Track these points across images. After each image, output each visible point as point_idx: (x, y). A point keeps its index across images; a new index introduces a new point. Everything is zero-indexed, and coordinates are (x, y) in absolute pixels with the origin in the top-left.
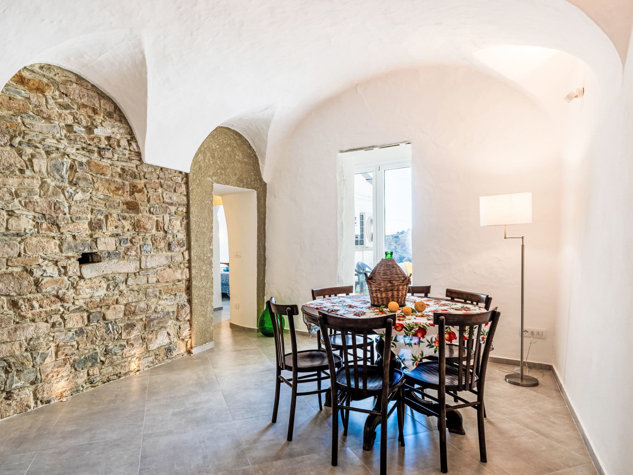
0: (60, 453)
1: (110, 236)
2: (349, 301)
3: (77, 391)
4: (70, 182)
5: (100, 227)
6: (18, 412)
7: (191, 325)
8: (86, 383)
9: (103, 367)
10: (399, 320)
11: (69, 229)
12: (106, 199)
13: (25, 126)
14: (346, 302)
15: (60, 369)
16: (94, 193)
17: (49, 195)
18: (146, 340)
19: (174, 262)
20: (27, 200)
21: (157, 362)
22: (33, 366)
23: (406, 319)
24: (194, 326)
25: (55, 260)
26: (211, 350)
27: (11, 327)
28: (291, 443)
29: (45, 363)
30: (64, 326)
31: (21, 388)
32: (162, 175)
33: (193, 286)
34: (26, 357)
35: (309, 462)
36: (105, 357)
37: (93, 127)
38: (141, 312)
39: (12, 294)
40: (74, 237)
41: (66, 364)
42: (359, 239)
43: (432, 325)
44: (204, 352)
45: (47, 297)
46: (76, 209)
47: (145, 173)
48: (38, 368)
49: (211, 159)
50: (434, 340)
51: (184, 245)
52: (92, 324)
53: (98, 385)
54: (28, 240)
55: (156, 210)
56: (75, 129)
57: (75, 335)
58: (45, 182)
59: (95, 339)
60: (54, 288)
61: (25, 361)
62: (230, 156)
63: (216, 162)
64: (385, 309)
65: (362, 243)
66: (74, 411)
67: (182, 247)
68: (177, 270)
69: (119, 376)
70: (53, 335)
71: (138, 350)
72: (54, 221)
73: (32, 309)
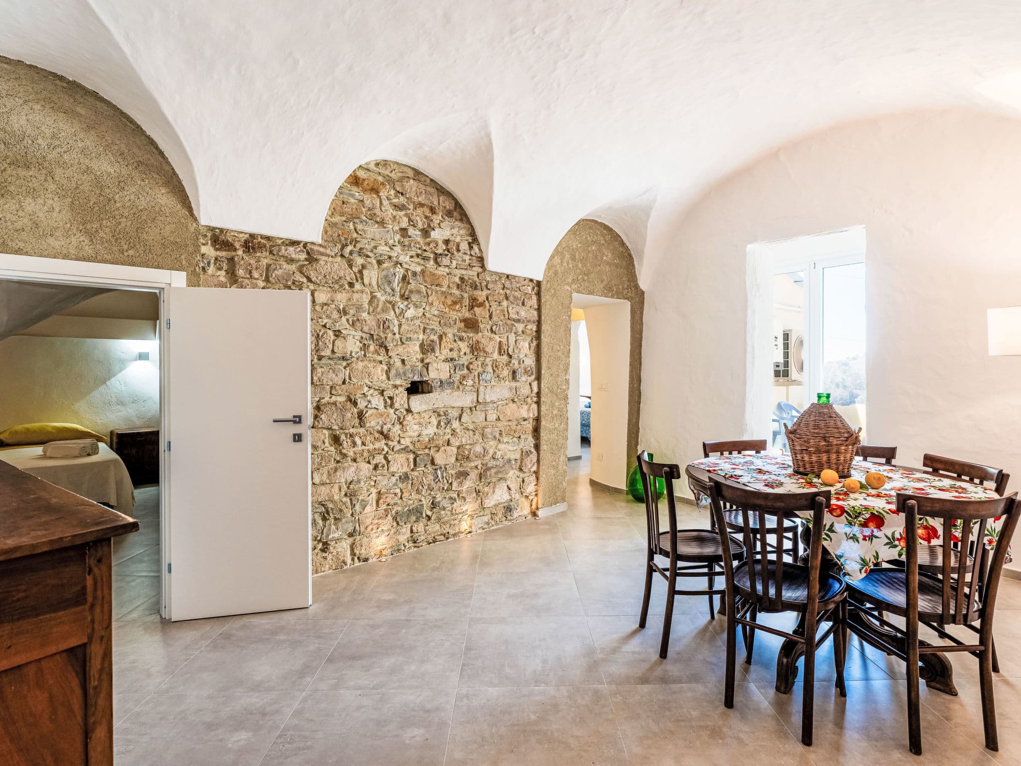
0: (374, 627)
1: (443, 361)
2: (759, 463)
3: (398, 550)
4: (402, 296)
5: (433, 350)
6: (334, 568)
7: (537, 479)
8: (408, 542)
9: (429, 523)
10: (838, 499)
11: (397, 352)
12: (441, 315)
13: (357, 232)
14: (755, 464)
15: (381, 521)
16: (427, 308)
17: (378, 311)
18: (481, 494)
19: (519, 395)
20: (355, 319)
21: (493, 523)
22: (352, 515)
23: (849, 499)
24: (541, 479)
25: (381, 389)
26: (563, 514)
27: (331, 467)
28: (665, 661)
29: (365, 512)
30: (388, 470)
31: (337, 540)
32: (508, 284)
33: (542, 427)
34: (345, 504)
35: (689, 694)
36: (431, 511)
37: (429, 230)
38: (476, 457)
39: (334, 428)
40: (403, 361)
41: (387, 516)
42: (781, 368)
43: (893, 512)
44: (553, 516)
45: (371, 433)
46: (407, 328)
47: (488, 282)
48: (357, 518)
49: (570, 261)
50: (897, 536)
51: (532, 374)
52: (419, 469)
53: (422, 546)
54: (354, 365)
55: (499, 329)
56: (409, 234)
57: (399, 482)
58: (375, 297)
59: (421, 487)
60: (378, 423)
61: (343, 507)
62: (596, 257)
63: (577, 266)
64: (815, 480)
65: (786, 374)
66: (393, 576)
67: (530, 376)
68: (523, 406)
69: (446, 536)
70: (375, 478)
71: (471, 505)
72: (383, 342)
73: (354, 447)
